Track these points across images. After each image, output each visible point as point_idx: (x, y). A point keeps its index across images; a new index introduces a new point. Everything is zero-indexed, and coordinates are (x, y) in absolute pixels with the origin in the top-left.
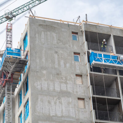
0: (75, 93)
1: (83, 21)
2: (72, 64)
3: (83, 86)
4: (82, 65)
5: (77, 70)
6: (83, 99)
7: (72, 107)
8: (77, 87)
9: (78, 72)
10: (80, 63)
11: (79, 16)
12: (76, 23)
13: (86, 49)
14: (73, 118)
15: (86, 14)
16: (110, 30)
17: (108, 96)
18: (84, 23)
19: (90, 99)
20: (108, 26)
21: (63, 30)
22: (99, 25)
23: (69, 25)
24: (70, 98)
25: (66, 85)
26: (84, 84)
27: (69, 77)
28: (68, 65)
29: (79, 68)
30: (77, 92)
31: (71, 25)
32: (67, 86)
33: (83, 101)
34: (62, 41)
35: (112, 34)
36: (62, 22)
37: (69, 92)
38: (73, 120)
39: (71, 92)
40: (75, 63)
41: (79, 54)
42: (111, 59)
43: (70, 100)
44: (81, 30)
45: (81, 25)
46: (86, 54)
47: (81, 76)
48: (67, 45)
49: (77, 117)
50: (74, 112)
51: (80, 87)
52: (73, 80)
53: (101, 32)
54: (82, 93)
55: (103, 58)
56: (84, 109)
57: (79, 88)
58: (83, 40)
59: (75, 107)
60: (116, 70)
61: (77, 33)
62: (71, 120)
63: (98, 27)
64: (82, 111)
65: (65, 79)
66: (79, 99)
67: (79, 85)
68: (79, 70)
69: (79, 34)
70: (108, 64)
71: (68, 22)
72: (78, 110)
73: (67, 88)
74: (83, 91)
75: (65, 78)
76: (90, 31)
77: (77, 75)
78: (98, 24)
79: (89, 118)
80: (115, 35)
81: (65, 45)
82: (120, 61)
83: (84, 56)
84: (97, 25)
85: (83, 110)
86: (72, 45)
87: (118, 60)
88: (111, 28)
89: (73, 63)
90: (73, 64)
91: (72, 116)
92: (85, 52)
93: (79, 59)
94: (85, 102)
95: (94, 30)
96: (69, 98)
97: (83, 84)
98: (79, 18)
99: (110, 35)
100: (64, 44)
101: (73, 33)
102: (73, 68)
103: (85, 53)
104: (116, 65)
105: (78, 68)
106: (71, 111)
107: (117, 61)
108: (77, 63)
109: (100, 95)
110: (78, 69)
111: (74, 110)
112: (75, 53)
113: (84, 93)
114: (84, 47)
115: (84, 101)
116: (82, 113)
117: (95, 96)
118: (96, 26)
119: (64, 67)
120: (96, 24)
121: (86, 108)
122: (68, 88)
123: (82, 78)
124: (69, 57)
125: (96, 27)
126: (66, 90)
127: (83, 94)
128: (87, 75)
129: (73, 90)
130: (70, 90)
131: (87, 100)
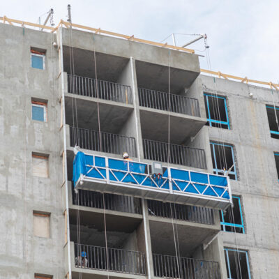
0: (27, 199)
1: (62, 22)
2: (25, 126)
3: (48, 181)
4: (51, 129)
5: (36, 142)
6: (48, 215)
7: (16, 234)
8: (32, 183)
9: (40, 147)
10: (47, 125)
11: (52, 10)
12: (44, 26)
13: (63, 91)
14: (17, 260)
15: (69, 5)
16: (128, 47)
17: (110, 209)
18: (64, 26)
19: (64, 214)
20: (124, 36)
21: (8, 41)
22: (102, 34)
23: (24, 31)
24: (13, 210)
25: (4, 179)
26: (51, 177)
27: (15, 158)
28: (14, 129)
29: (43, 136)
30: (32, 197)
31: (29, 29)
32: (7, 182)
33: (47, 219)
34: (5, 69)
35: (131, 58)
36: (7, 23)
37: (12, 196)
38: (17, 266)
39: (18, 195)
40: (32, 124)
41: (45, 102)
42: (128, 172)
43: (14, 215)
44: (54, 44)
45: (55, 32)
46: (63, 103)
47: (46, 157)
48: (17, 80)
49: (28, 260)
50: (21, 245)
51: (42, 185)
52: (25, 165)
53: (105, 51)
54: (46, 200)
55: (107, 169)
56: (49, 240)
57: (39, 187)
58: (57, 68)
59: (23, 235)
60: (140, 199)
61: (43, 52)
62: (13, 265)
63: (97, 38)
64: (42, 245)
65: (3, 163)
66: (36, 213)
67: (39, 178)
68: (41, 142)
69: (48, 53)
70: (119, 183)
71: (24, 23)
72: (31, 241)
73: (7, 186)
74: (48, 196)
75: (5, 160)
76: (78, 46)
77: (35, 155)
78: (99, 30)
79: (59, 262)
80: (139, 59)
81: (11, 79)
82: (153, 177)
83: (57, 108)
84: (96, 34)
85: (44, 242)
86: (29, 79)
87: (148, 175)
88: (131, 41)
89: (28, 123)
90: (27, 128)
91: (14, 255)
92: (59, 97)
93: (45, 115)
94: (52, 221)
95: (87, 45)
96: (11, 210)
97: (49, 177)
98: (50, 15)
99: (129, 60)
100: (9, 78)
101: (33, 50)
102: (27, 138)
103: (60, 102)
104: (140, 186)
105: (38, 137)
106: (14, 242)
107: (144, 177)
108: (37, 125)
109: (90, 206)
110: (41, 138)
111: (21, 242)
112: (34, 100)
113: (51, 199)
114: (58, 87)
115: (50, 220)
116: (40, 248)
117: (77, 207)
118: (92, 36)
119: (4, 134)
120: (94, 32)
121: (53, 236)
122: (9, 186)
123: (48, 163)
124: (18, 110)
125: (93, 39)
126: (5, 189)
127: (48, 203)
128: (62, 156)
129: (23, 190)
130: (14, 191)
131: (58, 218)
